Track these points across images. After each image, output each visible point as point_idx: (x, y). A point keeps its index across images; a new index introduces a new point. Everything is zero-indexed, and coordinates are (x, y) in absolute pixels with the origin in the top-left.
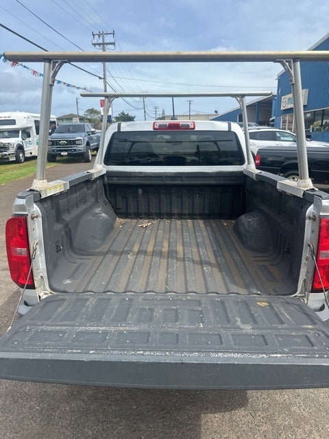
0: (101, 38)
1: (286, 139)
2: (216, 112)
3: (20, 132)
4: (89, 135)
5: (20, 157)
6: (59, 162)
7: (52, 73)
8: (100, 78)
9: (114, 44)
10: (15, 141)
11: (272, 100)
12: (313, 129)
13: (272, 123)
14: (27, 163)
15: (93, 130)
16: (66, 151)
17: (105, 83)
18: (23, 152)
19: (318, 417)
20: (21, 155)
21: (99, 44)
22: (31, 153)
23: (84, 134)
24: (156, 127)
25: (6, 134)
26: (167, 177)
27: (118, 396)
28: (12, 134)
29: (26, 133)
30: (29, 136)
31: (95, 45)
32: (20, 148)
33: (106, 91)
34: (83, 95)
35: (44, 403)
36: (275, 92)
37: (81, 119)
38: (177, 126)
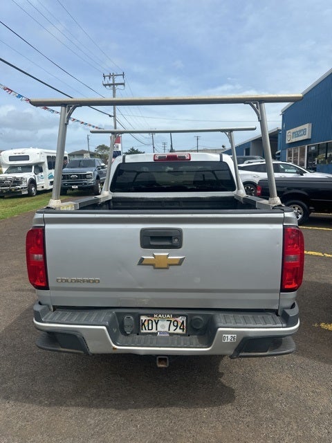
0: (111, 79)
1: (289, 171)
2: (223, 147)
3: (33, 167)
4: (99, 169)
5: (33, 191)
6: (70, 195)
7: (67, 114)
8: (110, 116)
9: (123, 84)
10: (28, 176)
11: (277, 135)
12: (318, 161)
13: (277, 156)
14: (39, 196)
15: (103, 164)
16: (76, 184)
17: (115, 120)
18: (35, 186)
19: (298, 412)
20: (33, 189)
21: (110, 85)
22: (43, 187)
23: (94, 169)
24: (156, 159)
25: (20, 169)
26: (165, 202)
27: (118, 394)
28: (25, 169)
29: (39, 167)
30: (41, 171)
31: (105, 85)
32: (33, 182)
33: (115, 128)
34: (92, 132)
35: (52, 399)
36: (280, 127)
37: (92, 155)
38: (174, 158)
